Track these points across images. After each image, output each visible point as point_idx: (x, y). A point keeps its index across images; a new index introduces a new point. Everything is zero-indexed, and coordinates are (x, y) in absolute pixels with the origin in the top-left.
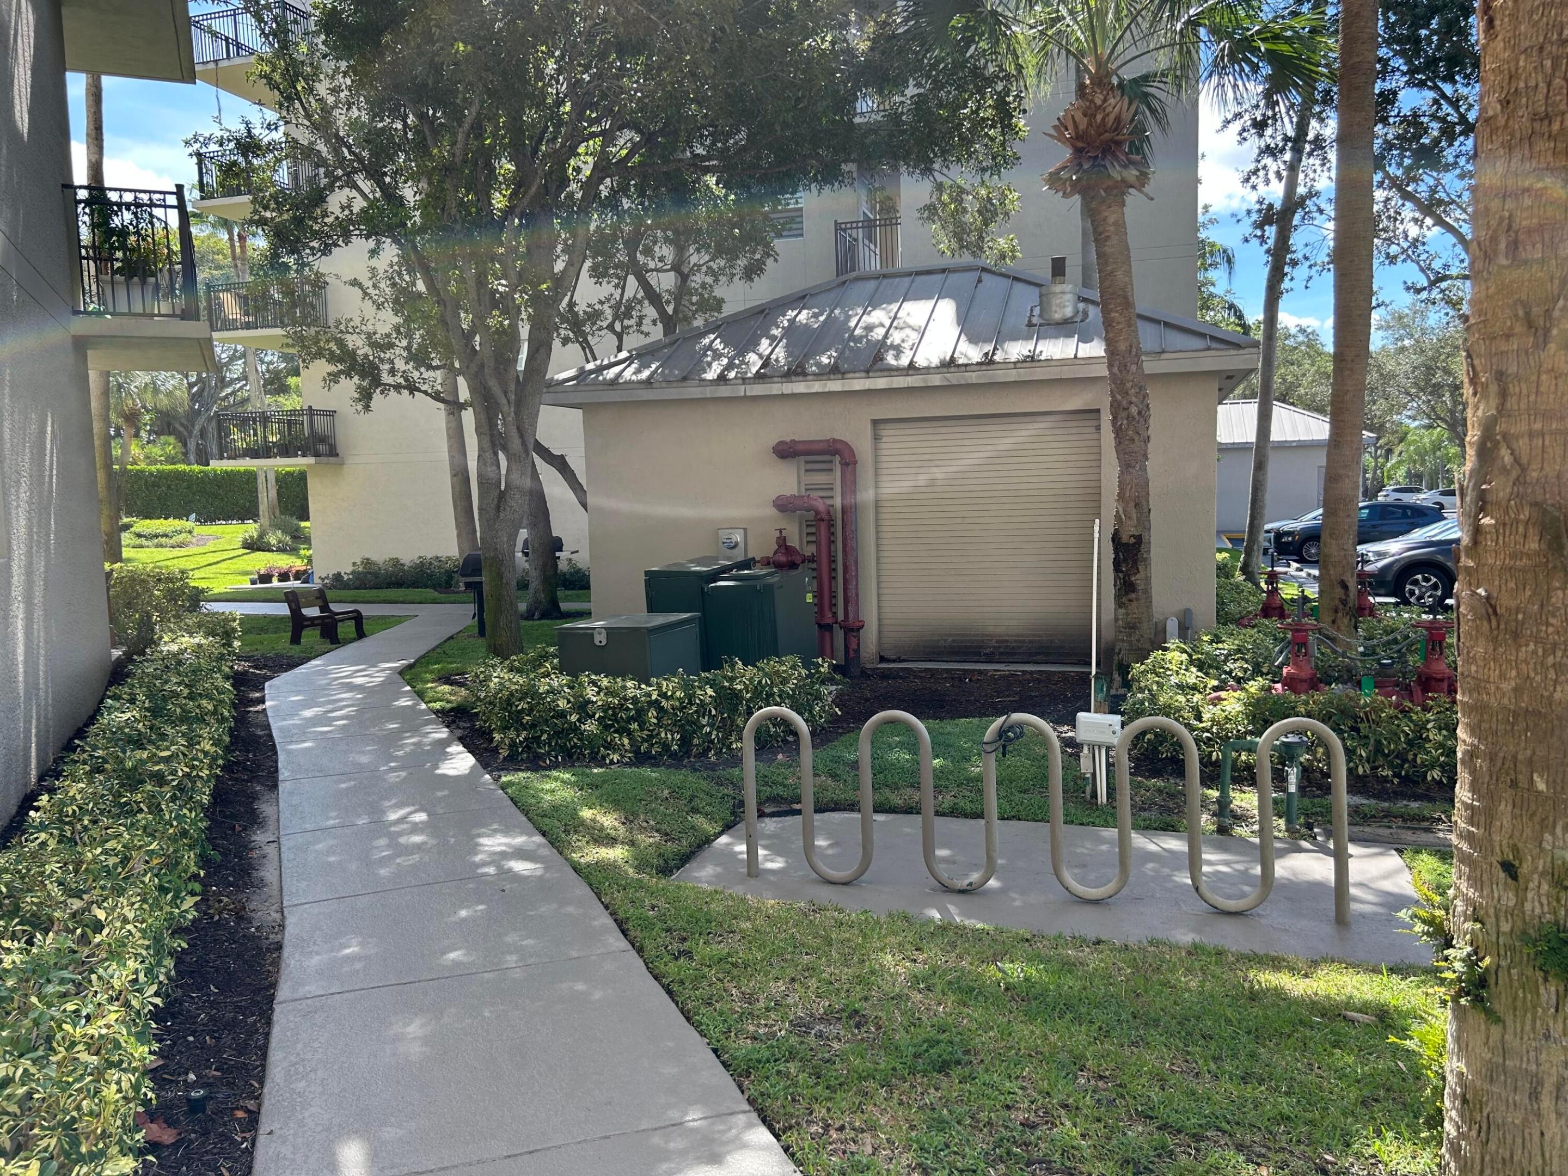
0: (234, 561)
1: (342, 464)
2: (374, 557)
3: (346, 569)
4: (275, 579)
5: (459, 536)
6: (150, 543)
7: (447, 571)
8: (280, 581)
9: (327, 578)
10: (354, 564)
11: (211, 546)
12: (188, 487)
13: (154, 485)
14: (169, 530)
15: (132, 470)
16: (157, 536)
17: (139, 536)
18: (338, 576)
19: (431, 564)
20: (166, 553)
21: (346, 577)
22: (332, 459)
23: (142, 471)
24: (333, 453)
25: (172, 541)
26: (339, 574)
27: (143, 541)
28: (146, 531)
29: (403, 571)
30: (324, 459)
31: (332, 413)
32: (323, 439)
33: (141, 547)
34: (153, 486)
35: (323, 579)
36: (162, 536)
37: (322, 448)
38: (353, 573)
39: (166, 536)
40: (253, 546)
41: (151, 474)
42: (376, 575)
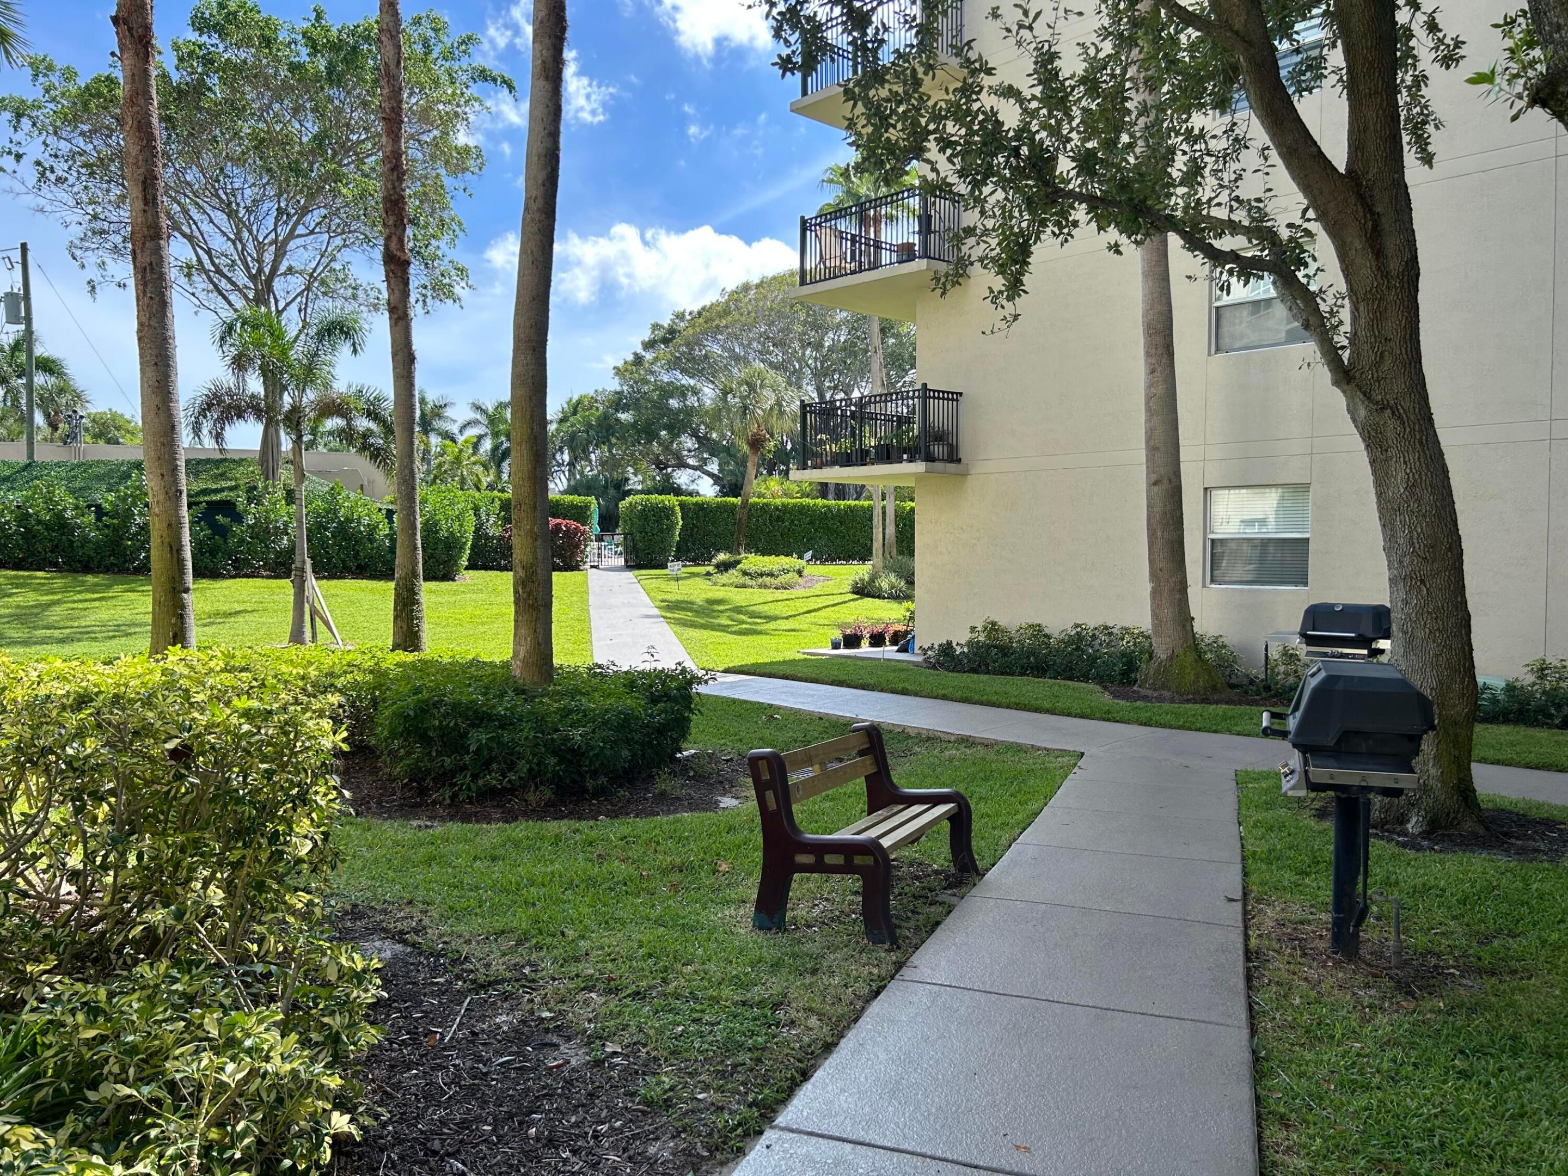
0: (836, 608)
1: (965, 475)
2: (1002, 622)
3: (960, 638)
4: (865, 643)
5: (1155, 593)
6: (753, 583)
7: (1123, 654)
8: (872, 645)
9: (931, 648)
10: (973, 629)
11: (817, 589)
12: (811, 523)
13: (779, 519)
14: (775, 568)
15: (757, 504)
16: (761, 575)
17: (745, 573)
18: (947, 649)
19: (1094, 637)
20: (769, 595)
21: (958, 651)
22: (951, 467)
23: (768, 505)
24: (953, 457)
25: (776, 582)
26: (949, 643)
27: (747, 580)
28: (753, 569)
29: (1048, 645)
30: (938, 465)
31: (954, 397)
32: (940, 437)
33: (744, 586)
34: (777, 521)
35: (925, 651)
36: (768, 575)
37: (937, 450)
38: (970, 643)
39: (771, 574)
40: (863, 591)
41: (776, 508)
42: (1004, 650)
